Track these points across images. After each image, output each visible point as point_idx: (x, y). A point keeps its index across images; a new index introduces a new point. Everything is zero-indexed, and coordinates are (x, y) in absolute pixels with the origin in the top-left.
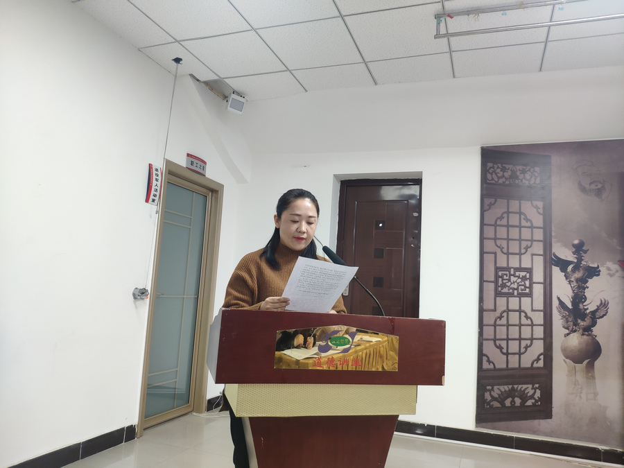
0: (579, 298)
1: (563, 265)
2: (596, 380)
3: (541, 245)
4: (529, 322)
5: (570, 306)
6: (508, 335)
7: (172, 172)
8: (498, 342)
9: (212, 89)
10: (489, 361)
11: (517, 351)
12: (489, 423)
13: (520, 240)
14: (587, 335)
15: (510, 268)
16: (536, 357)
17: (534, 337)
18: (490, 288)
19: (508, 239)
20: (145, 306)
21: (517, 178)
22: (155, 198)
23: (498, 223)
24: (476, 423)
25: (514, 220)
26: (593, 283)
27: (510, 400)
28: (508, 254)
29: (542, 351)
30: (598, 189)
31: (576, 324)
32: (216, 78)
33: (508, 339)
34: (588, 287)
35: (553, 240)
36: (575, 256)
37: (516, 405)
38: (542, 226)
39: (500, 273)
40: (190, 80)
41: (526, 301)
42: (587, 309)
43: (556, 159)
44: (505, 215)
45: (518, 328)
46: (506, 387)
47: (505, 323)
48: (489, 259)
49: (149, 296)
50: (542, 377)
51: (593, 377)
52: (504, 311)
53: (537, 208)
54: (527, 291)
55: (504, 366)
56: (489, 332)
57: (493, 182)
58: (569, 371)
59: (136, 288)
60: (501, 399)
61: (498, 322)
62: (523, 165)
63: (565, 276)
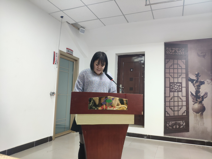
0: (198, 92)
1: (192, 81)
2: (204, 119)
3: (185, 74)
4: (181, 100)
5: (195, 94)
6: (174, 105)
7: (62, 54)
8: (171, 107)
9: (74, 26)
10: (168, 114)
11: (177, 110)
12: (168, 134)
13: (178, 73)
14: (201, 104)
15: (175, 83)
16: (183, 112)
17: (183, 105)
18: (168, 89)
19: (174, 73)
20: (54, 98)
21: (176, 52)
22: (56, 63)
23: (170, 67)
24: (164, 134)
25: (176, 66)
26: (202, 86)
27: (175, 126)
28: (174, 78)
29: (185, 110)
30: (204, 55)
31: (197, 100)
32: (75, 22)
33: (174, 106)
34: (201, 88)
35: (189, 73)
36: (196, 78)
37: (177, 128)
38: (185, 68)
39: (171, 84)
40: (66, 23)
41: (180, 93)
42: (201, 95)
43: (189, 46)
44: (173, 65)
45: (177, 102)
46: (174, 122)
47: (173, 101)
48: (167, 80)
49: (55, 94)
50: (186, 118)
51: (203, 118)
52: (173, 97)
53: (183, 62)
54: (180, 90)
55: (173, 115)
56: (168, 104)
57: (169, 54)
58: (194, 116)
59: (51, 92)
60: (172, 126)
61: (171, 101)
62: (178, 48)
63: (193, 84)
